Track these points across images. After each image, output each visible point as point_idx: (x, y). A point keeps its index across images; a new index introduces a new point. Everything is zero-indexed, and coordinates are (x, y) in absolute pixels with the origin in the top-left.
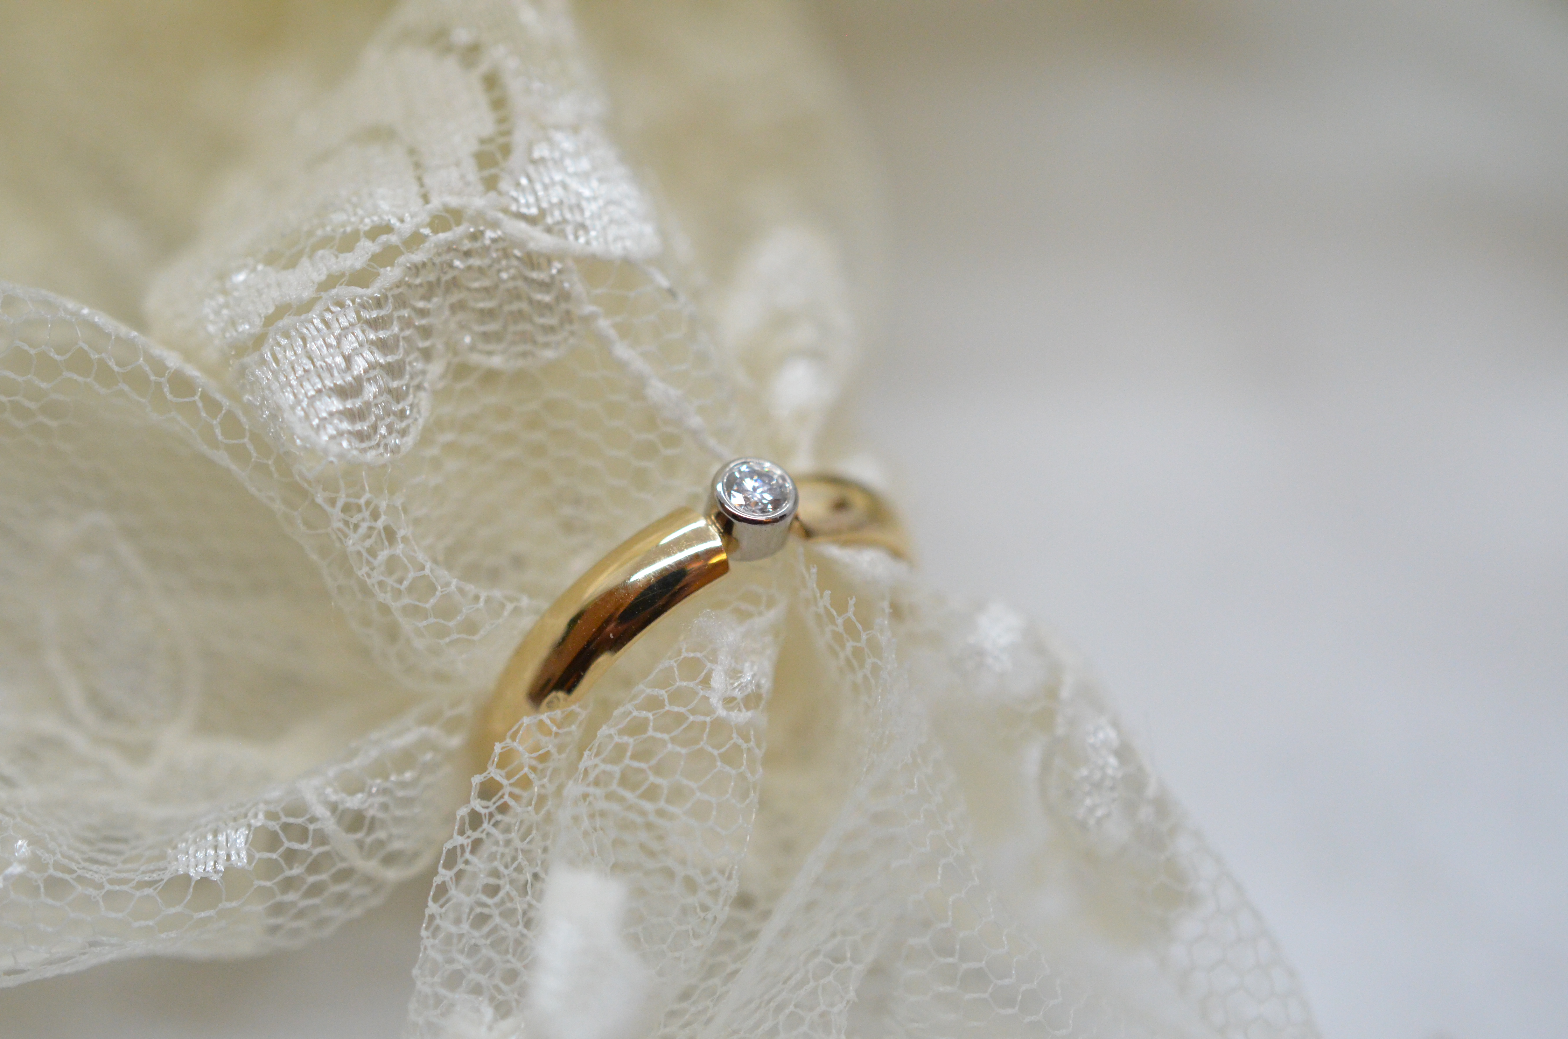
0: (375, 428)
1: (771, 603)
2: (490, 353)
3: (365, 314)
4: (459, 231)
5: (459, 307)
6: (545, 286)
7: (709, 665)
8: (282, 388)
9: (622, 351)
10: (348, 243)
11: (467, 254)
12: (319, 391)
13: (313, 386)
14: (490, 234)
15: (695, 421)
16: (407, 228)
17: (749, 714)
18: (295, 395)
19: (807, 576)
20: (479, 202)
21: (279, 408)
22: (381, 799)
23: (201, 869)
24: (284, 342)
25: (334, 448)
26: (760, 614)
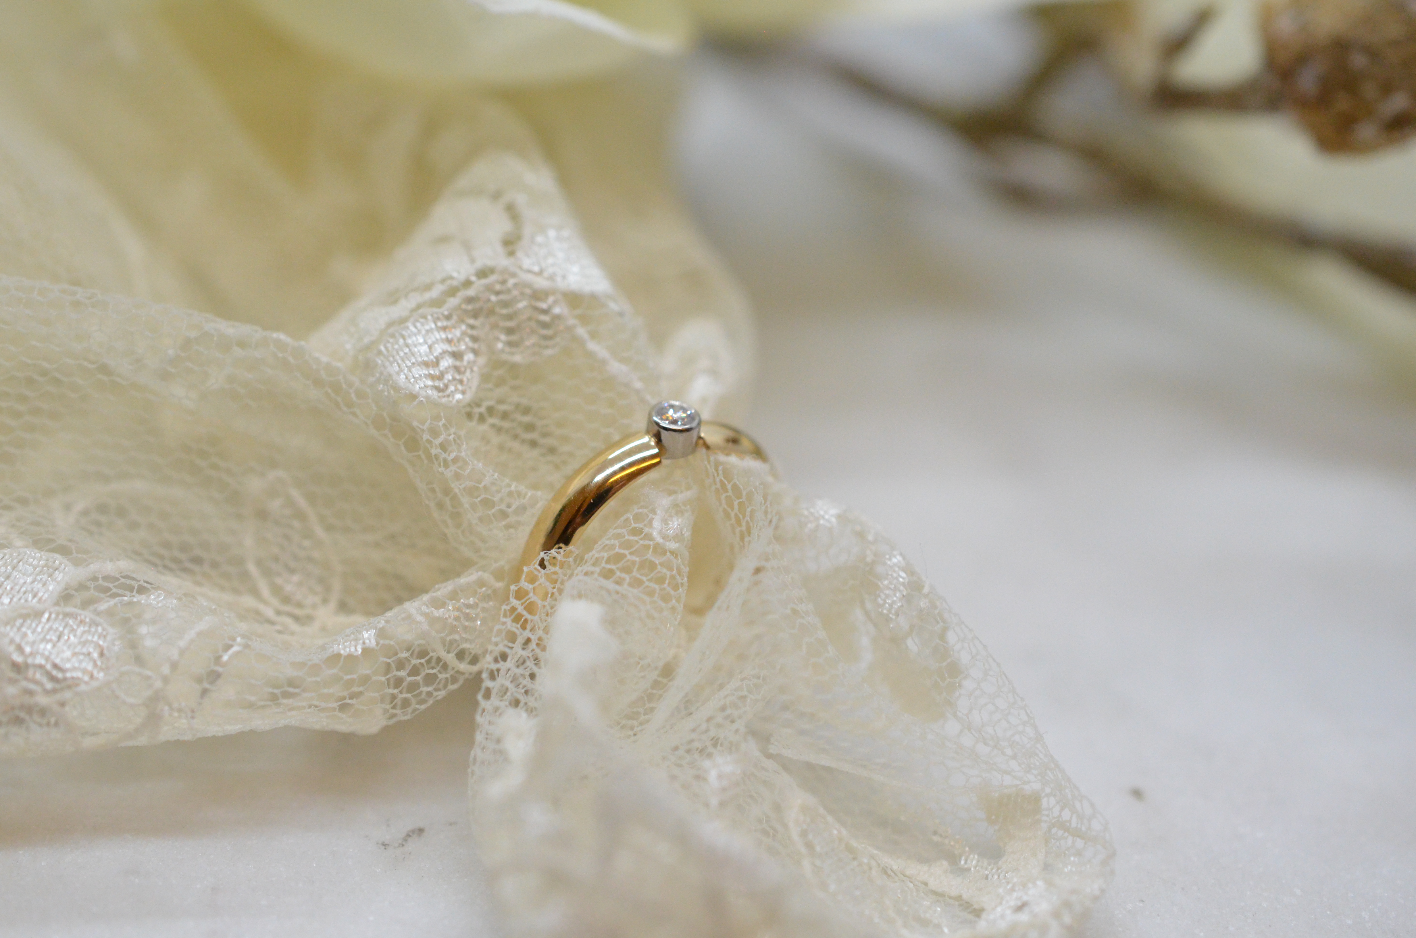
0: (446, 386)
1: (688, 488)
2: (512, 354)
3: (439, 324)
4: (492, 278)
5: (495, 326)
6: (545, 312)
7: (651, 515)
8: (391, 363)
9: (592, 346)
10: (428, 287)
11: (497, 293)
12: (413, 364)
13: (410, 361)
14: (511, 282)
15: (638, 385)
16: (462, 277)
17: (677, 545)
18: (399, 367)
19: (708, 466)
20: (503, 262)
21: (390, 375)
22: (456, 613)
23: (348, 650)
24: (391, 340)
25: (423, 393)
26: (682, 492)
